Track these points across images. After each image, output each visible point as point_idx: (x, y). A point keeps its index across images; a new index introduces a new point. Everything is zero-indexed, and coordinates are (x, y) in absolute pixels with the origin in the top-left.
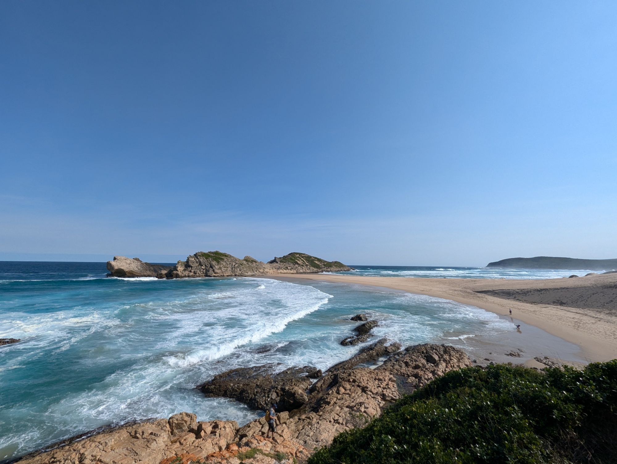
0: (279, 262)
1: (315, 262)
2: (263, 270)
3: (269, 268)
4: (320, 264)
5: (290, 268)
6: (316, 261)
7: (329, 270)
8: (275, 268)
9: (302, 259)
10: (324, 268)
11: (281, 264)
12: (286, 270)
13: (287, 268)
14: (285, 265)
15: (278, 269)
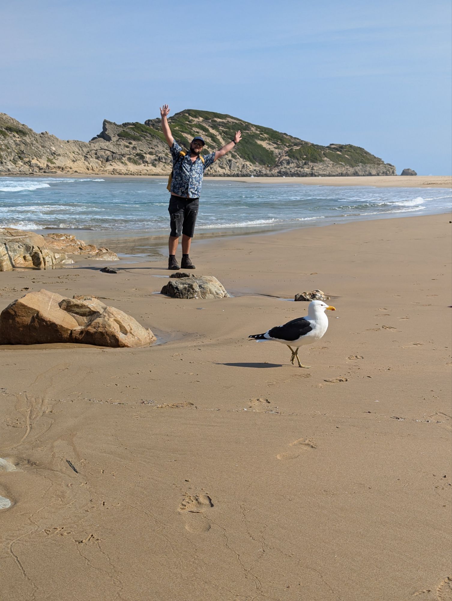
0: (115, 139)
1: (259, 142)
2: (49, 160)
3: (72, 155)
4: (277, 151)
5: (153, 157)
6: (263, 140)
7: (307, 170)
8: (97, 158)
9: (212, 131)
10: (288, 163)
11: (124, 142)
12: (135, 162)
13: (142, 157)
14: (134, 148)
15: (107, 160)
